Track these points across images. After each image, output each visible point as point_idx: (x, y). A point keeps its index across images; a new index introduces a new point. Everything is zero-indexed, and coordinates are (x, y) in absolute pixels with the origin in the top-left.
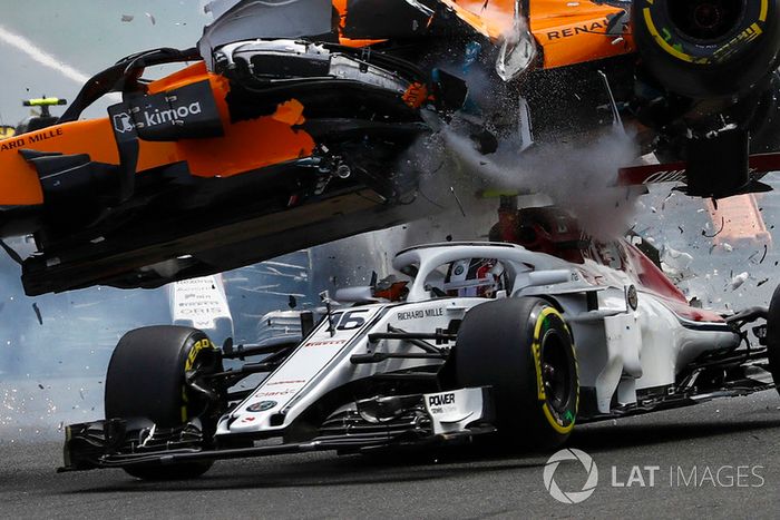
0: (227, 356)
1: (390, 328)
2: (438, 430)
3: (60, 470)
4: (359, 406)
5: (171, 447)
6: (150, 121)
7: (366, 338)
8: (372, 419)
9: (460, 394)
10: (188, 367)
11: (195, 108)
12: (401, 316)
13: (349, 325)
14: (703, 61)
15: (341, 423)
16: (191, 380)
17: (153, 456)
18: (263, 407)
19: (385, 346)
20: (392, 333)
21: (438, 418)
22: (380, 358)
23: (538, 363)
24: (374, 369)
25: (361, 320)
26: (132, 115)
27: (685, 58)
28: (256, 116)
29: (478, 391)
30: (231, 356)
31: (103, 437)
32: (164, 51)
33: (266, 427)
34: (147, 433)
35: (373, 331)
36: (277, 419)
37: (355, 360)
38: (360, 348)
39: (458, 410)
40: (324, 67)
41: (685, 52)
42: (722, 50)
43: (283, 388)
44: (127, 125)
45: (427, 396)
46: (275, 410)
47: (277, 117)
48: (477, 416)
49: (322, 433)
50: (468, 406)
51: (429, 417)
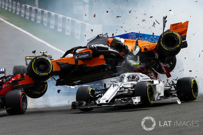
0: (96, 91)
1: (123, 86)
2: (134, 103)
3: (71, 109)
4: (121, 99)
5: (89, 106)
6: (80, 57)
7: (119, 88)
8: (123, 101)
9: (137, 97)
10: (89, 93)
11: (87, 55)
12: (124, 85)
13: (116, 86)
14: (170, 50)
15: (117, 102)
16: (90, 95)
17: (86, 107)
18: (104, 99)
19: (122, 89)
20: (123, 87)
21: (134, 101)
22: (122, 91)
23: (148, 92)
24: (121, 93)
25: (118, 85)
26: (77, 56)
27: (167, 50)
28: (96, 57)
29: (140, 97)
30: (97, 91)
31: (78, 104)
32: (80, 47)
33: (105, 103)
34: (84, 103)
35: (120, 87)
36: (107, 101)
37: (118, 92)
38: (118, 90)
39: (137, 100)
40: (107, 49)
41: (167, 49)
42: (173, 49)
43: (107, 96)
44: (76, 58)
45: (132, 98)
46: (107, 100)
47: (99, 57)
48: (140, 101)
49: (114, 104)
50: (138, 99)
51: (133, 101)
